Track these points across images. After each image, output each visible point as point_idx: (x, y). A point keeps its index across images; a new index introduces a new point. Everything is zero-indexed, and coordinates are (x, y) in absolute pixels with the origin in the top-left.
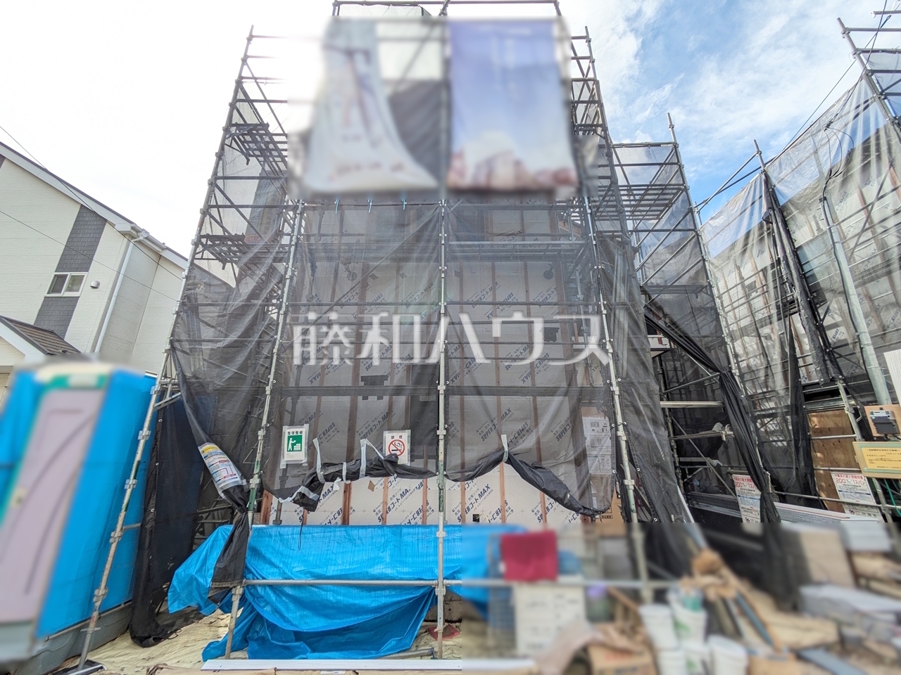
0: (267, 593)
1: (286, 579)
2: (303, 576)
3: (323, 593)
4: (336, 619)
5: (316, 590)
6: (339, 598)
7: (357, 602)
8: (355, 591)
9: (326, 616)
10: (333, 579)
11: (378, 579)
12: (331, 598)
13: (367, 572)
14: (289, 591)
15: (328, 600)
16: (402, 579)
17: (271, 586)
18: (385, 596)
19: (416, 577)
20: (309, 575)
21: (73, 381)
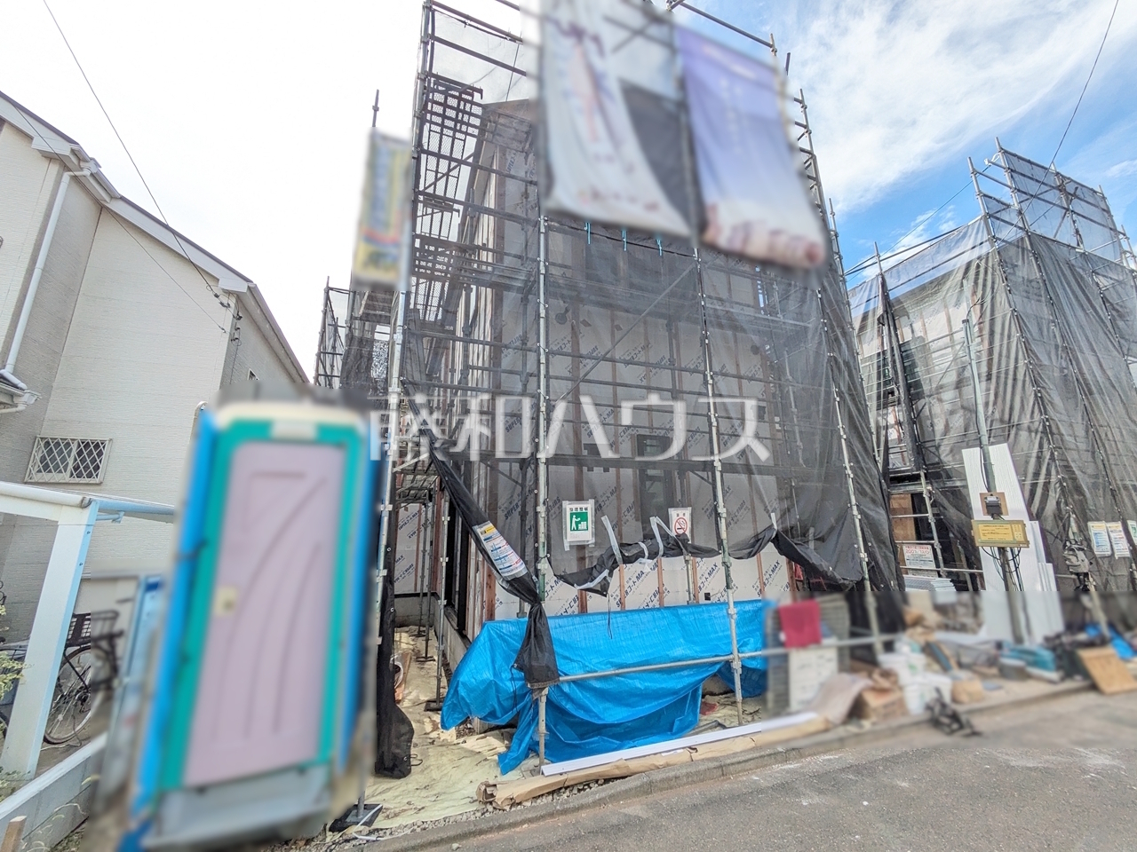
0: (574, 690)
1: (589, 672)
2: (603, 667)
3: (630, 681)
4: (638, 706)
5: (623, 679)
6: (646, 684)
7: (664, 686)
8: (657, 676)
9: (628, 705)
10: (635, 667)
11: (679, 661)
12: (639, 686)
13: (668, 655)
14: (597, 685)
15: (637, 688)
16: (702, 658)
17: (575, 682)
18: (687, 676)
19: (714, 654)
20: (609, 666)
21: (279, 430)
